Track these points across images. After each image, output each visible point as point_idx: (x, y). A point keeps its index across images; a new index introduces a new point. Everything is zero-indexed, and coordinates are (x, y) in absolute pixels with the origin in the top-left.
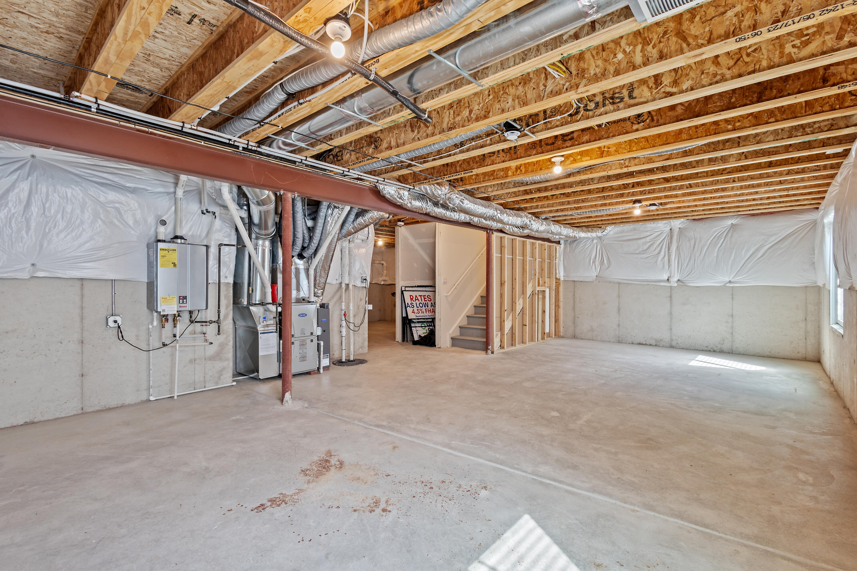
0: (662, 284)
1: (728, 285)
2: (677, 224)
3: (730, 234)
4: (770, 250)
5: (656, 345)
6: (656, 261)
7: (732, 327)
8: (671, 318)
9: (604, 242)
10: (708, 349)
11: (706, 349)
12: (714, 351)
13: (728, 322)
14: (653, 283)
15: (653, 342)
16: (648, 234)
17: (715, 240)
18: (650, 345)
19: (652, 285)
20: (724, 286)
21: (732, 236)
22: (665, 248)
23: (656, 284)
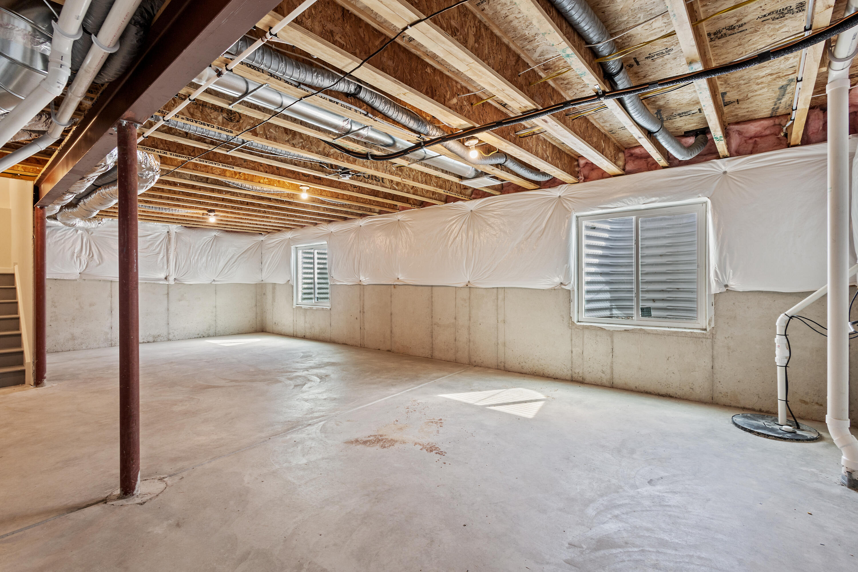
0: (161, 282)
1: (213, 283)
2: (174, 228)
3: (214, 244)
4: (239, 258)
5: (154, 341)
6: (157, 261)
7: (216, 316)
8: (168, 314)
9: (93, 234)
10: (199, 336)
11: (197, 336)
12: (204, 337)
13: (213, 312)
14: (153, 282)
15: (151, 339)
16: (149, 233)
17: (205, 246)
18: (148, 342)
19: (150, 283)
20: (211, 283)
21: (216, 245)
22: (164, 249)
23: (155, 282)
